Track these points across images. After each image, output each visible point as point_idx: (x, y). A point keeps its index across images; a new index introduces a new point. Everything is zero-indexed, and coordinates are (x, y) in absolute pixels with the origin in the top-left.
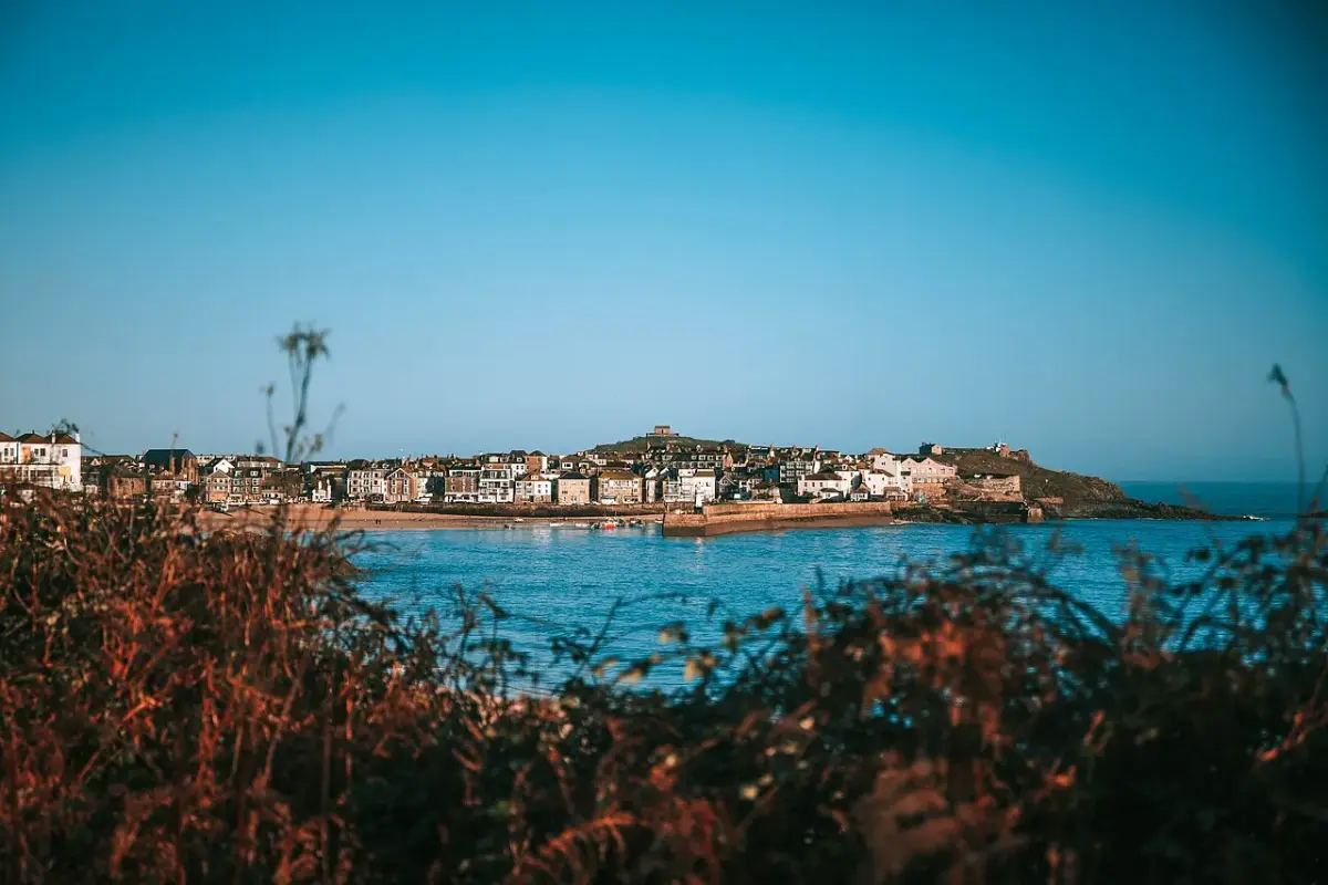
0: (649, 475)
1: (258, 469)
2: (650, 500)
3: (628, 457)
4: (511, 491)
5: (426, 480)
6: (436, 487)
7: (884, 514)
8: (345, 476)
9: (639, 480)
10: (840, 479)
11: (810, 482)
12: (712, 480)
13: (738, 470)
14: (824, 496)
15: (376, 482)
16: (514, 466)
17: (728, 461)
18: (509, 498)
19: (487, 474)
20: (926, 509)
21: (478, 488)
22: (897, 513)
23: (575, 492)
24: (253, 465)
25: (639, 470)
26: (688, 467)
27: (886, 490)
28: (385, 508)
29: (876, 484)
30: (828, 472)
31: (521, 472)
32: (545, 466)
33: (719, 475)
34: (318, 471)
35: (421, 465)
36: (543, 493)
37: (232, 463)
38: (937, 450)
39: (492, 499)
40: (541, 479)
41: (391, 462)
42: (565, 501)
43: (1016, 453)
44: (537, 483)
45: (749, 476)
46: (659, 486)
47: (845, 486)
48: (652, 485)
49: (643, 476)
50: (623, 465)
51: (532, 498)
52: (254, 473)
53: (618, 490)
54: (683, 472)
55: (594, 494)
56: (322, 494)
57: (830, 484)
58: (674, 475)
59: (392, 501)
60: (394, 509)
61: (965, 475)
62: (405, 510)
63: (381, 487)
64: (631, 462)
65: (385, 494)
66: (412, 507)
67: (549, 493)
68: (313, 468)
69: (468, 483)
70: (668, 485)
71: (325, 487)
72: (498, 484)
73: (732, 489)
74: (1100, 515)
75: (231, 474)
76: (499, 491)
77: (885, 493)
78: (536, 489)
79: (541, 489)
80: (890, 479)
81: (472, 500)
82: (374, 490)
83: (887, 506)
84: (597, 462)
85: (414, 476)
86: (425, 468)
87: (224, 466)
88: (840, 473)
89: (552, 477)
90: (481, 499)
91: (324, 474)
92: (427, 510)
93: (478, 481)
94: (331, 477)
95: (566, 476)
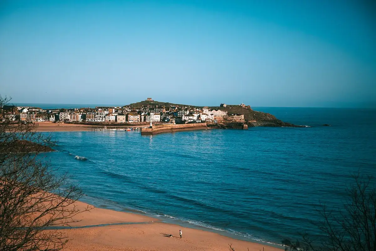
0: (142, 114)
1: (34, 112)
2: (142, 121)
3: (137, 109)
4: (104, 118)
5: (81, 115)
6: (84, 117)
7: (205, 126)
8: (59, 113)
9: (139, 116)
10: (194, 116)
11: (185, 117)
12: (159, 116)
13: (167, 113)
14: (189, 121)
15: (67, 116)
16: (105, 111)
17: (164, 111)
18: (104, 121)
19: (97, 114)
20: (217, 124)
21: (95, 118)
22: (208, 126)
23: (122, 119)
24: (34, 110)
25: (140, 113)
26: (153, 112)
27: (206, 119)
28: (69, 123)
29: (203, 117)
30: (191, 114)
31: (107, 113)
32: (114, 111)
33: (161, 114)
34: (51, 112)
35: (80, 111)
36: (113, 119)
37: (28, 109)
38: (225, 106)
39: (99, 121)
40: (112, 115)
41: (71, 110)
42: (119, 121)
43: (247, 107)
44: (111, 117)
45: (170, 115)
46: (145, 117)
47: (195, 118)
48: (143, 117)
49: (141, 114)
50: (135, 111)
51: (110, 121)
52: (34, 113)
53: (133, 119)
54: (151, 114)
55: (127, 120)
56: (52, 119)
57: (191, 117)
58: (149, 114)
59: (72, 121)
60: (72, 123)
61: (229, 114)
62: (75, 124)
63: (69, 117)
64: (138, 110)
65: (70, 119)
66: (77, 123)
67: (115, 119)
68: (50, 111)
69: (92, 116)
70: (147, 117)
71: (53, 117)
72: (100, 117)
73: (165, 118)
74: (265, 126)
75: (27, 113)
76: (101, 118)
77: (206, 120)
78: (111, 118)
79: (112, 118)
80: (207, 116)
81: (93, 121)
82: (67, 118)
83: (205, 124)
84: (128, 110)
85: (78, 114)
86: (81, 112)
87: (25, 111)
88: (194, 114)
89: (115, 115)
90: (96, 121)
91: (53, 113)
92: (81, 123)
93: (95, 116)
94: (55, 114)
95: (119, 114)
